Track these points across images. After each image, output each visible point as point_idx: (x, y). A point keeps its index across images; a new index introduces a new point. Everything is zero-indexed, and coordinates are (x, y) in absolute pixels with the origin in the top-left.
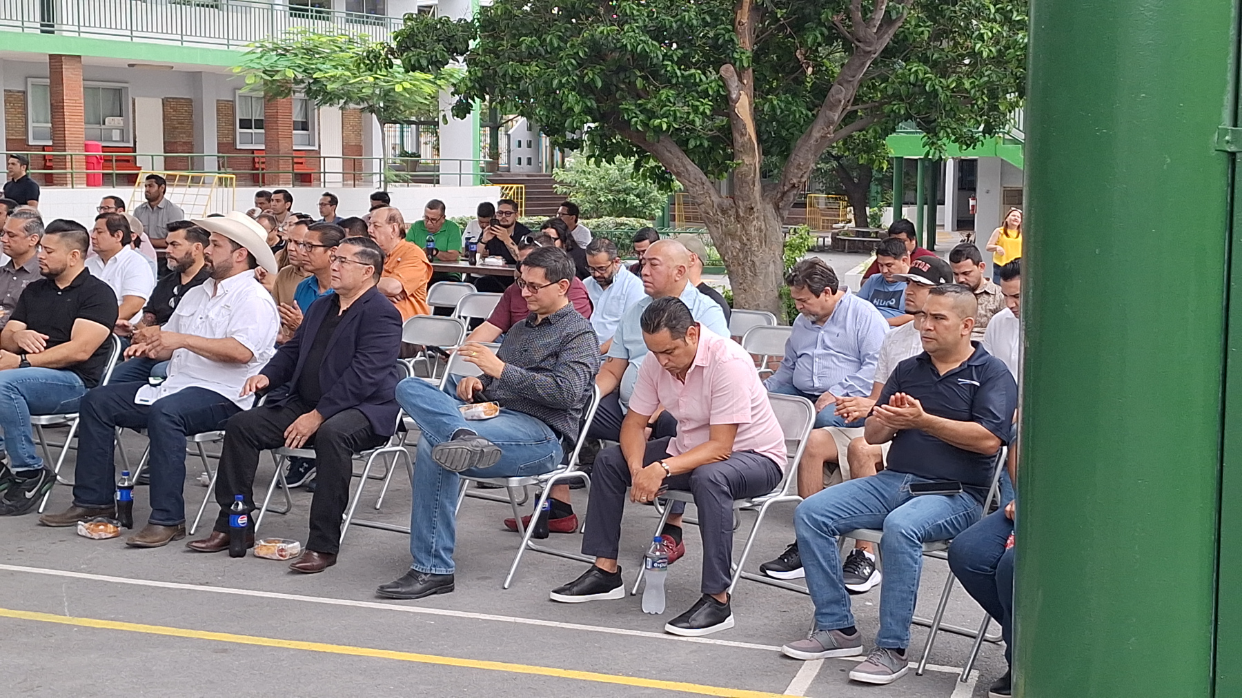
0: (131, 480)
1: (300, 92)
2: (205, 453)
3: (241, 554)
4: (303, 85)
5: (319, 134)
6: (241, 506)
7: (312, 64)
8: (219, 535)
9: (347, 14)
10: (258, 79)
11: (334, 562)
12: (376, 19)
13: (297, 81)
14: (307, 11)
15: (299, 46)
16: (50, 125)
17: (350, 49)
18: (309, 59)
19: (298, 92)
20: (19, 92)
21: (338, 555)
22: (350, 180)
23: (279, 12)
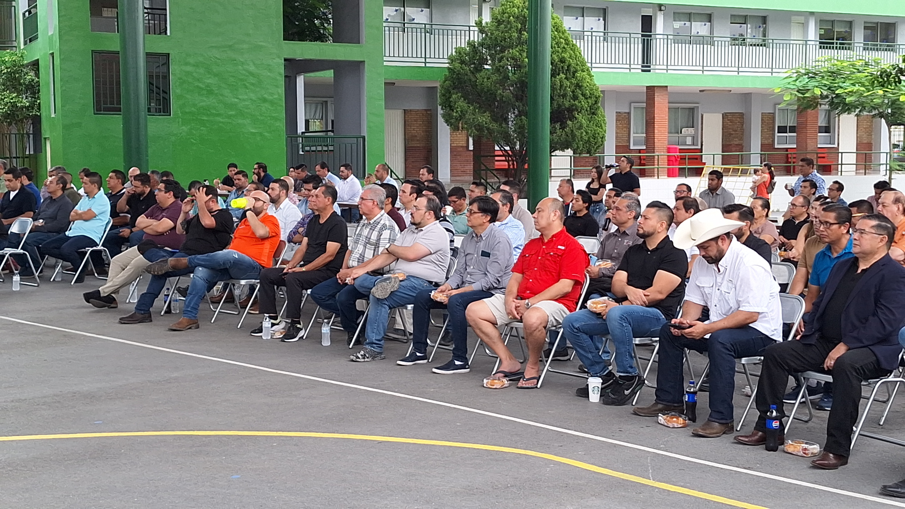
0: (696, 388)
1: (825, 105)
2: (748, 372)
3: (774, 449)
4: (827, 100)
5: (838, 135)
6: (774, 414)
7: (835, 83)
8: (757, 433)
9: (864, 44)
10: (793, 97)
11: (846, 463)
12: (888, 46)
13: (823, 97)
14: (833, 43)
15: (826, 70)
16: (645, 135)
17: (866, 70)
18: (833, 80)
19: (823, 104)
20: (625, 113)
21: (849, 458)
22: (862, 169)
23: (811, 46)
